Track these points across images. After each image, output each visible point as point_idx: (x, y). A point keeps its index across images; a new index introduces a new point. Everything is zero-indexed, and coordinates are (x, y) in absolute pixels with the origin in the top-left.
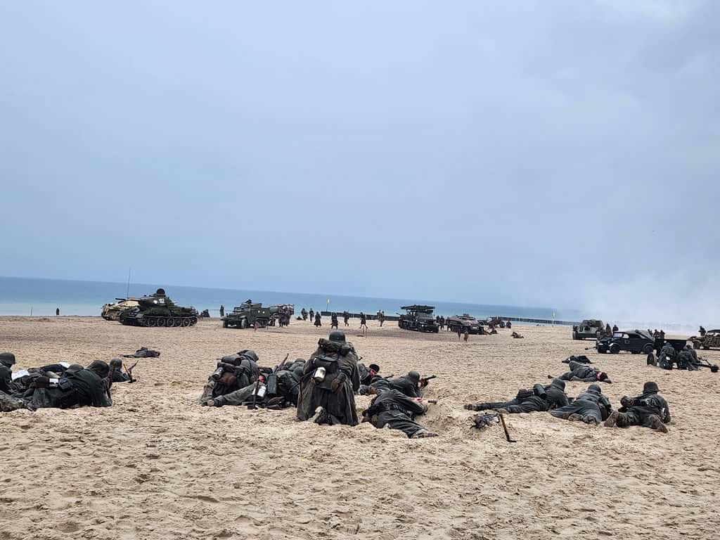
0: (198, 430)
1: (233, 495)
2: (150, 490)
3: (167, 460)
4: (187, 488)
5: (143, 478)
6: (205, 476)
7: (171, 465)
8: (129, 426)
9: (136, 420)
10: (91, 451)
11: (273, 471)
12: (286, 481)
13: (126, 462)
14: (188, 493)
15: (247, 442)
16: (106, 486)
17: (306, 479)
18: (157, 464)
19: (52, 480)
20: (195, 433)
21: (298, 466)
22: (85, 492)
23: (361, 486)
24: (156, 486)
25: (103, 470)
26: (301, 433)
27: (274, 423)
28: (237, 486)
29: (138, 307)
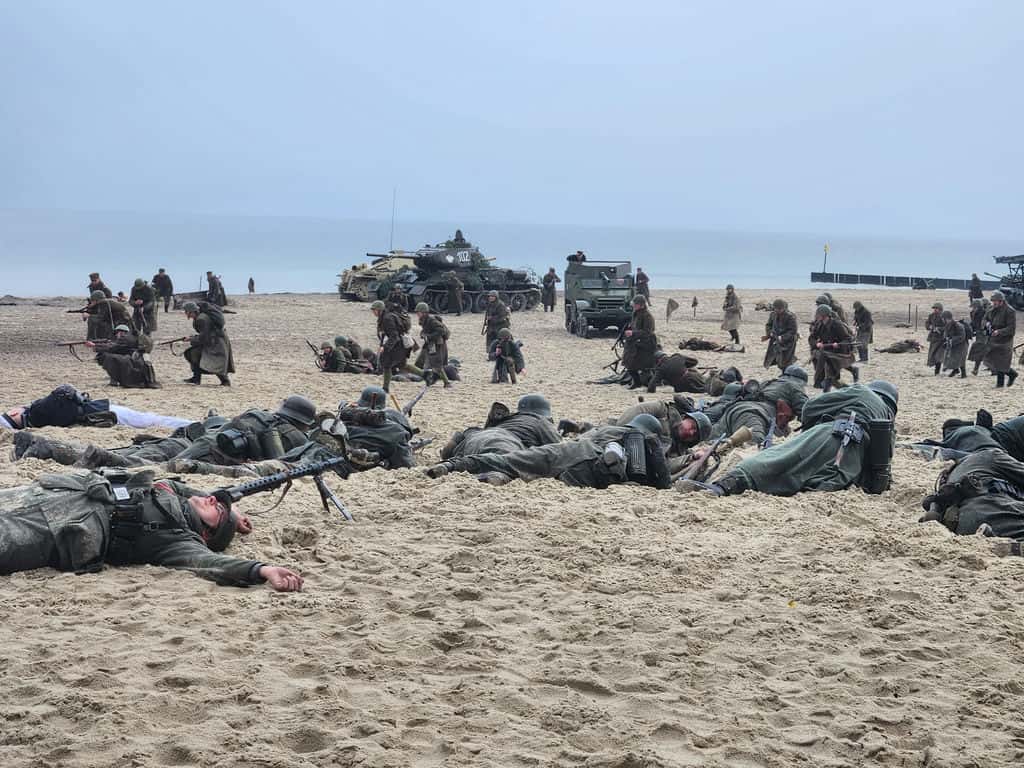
0: (559, 538)
1: (644, 679)
2: (467, 665)
3: (497, 602)
4: (544, 664)
5: (450, 641)
6: (581, 637)
7: (507, 613)
8: (412, 528)
9: (427, 516)
10: (339, 582)
11: (729, 629)
12: (757, 651)
13: (413, 604)
14: (546, 673)
15: (667, 565)
16: (375, 655)
17: (803, 648)
18: (478, 612)
19: (264, 642)
20: (555, 544)
21: (784, 617)
22: (333, 667)
23: (928, 665)
24: (479, 659)
25: (367, 623)
26: (785, 545)
27: (724, 524)
28: (651, 661)
29: (414, 271)
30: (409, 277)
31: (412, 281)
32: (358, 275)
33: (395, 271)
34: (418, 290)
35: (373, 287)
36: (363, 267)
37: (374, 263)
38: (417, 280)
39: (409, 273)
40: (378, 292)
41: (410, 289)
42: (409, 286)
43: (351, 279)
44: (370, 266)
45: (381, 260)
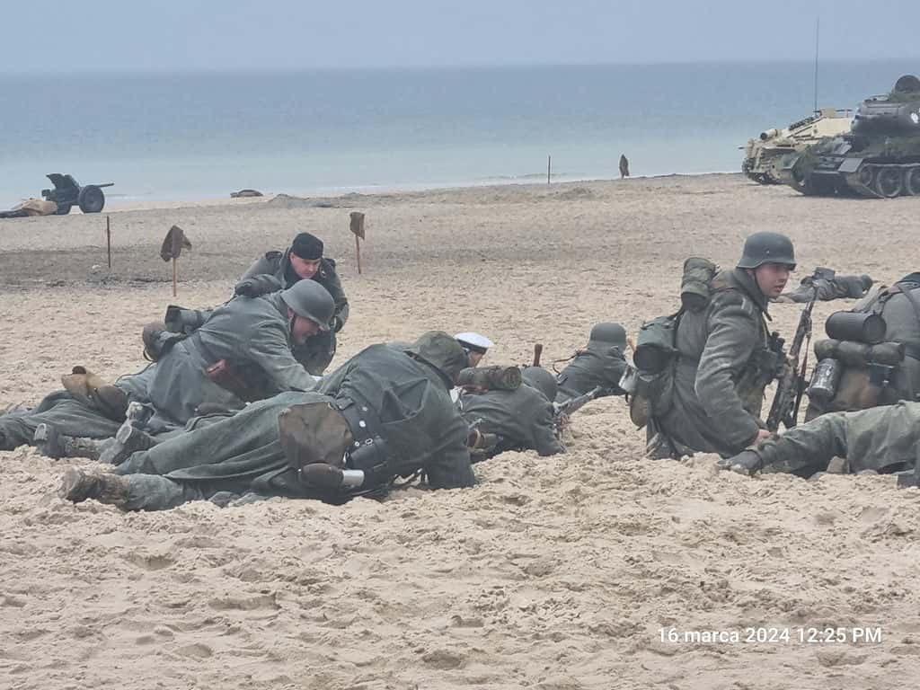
29: (846, 138)
30: (838, 146)
31: (843, 153)
32: (769, 146)
33: (823, 138)
34: (851, 165)
35: (787, 164)
36: (776, 135)
37: (792, 128)
38: (850, 151)
39: (840, 141)
40: (794, 171)
41: (838, 165)
42: (838, 160)
43: (760, 152)
44: (786, 133)
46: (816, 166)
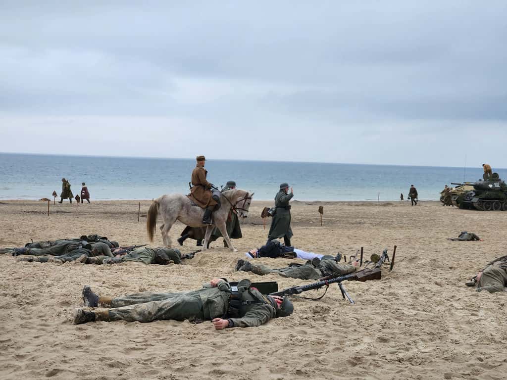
29: (474, 191)
30: (471, 194)
31: (473, 195)
33: (466, 191)
34: (475, 200)
35: (455, 198)
37: (456, 187)
38: (475, 195)
39: (472, 192)
40: (457, 200)
41: (471, 199)
42: (471, 198)
44: (454, 189)
45: (458, 186)
46: (464, 200)
